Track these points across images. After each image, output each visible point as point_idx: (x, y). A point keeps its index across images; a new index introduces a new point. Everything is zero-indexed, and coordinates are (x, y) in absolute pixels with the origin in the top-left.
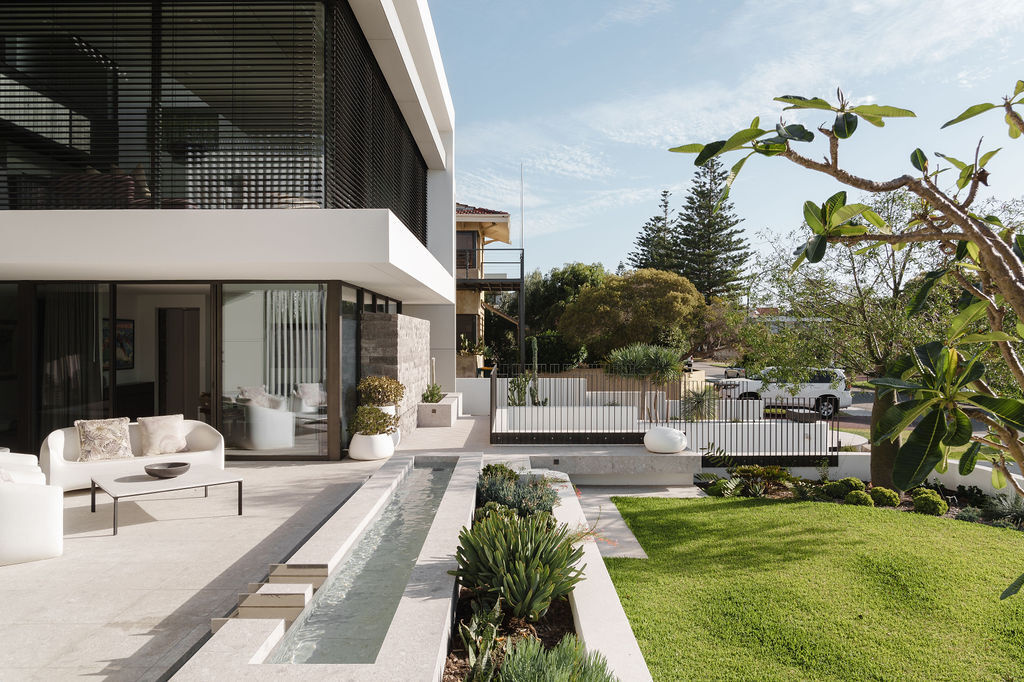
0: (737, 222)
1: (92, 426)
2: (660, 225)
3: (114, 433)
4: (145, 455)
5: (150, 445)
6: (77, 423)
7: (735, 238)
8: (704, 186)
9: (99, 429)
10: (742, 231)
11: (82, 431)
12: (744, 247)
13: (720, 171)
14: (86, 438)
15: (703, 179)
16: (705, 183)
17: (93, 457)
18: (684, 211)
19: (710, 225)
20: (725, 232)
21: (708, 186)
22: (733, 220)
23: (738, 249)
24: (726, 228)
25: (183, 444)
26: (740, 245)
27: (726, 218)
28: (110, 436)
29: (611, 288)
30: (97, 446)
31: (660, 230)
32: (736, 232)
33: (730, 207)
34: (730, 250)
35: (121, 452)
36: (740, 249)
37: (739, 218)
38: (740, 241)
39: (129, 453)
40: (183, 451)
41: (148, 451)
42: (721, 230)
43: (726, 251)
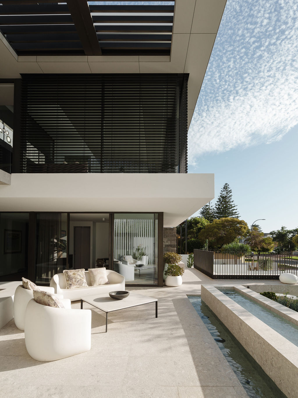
0: (235, 206)
1: (71, 272)
2: (207, 207)
3: (80, 276)
4: (93, 285)
5: (94, 281)
6: (64, 271)
7: (234, 211)
8: (224, 195)
9: (74, 274)
10: (236, 209)
11: (67, 275)
12: (237, 214)
13: (229, 190)
14: (69, 278)
15: (223, 193)
16: (224, 194)
17: (73, 287)
18: (217, 203)
19: (226, 207)
20: (231, 209)
21: (225, 195)
22: (234, 206)
23: (235, 215)
24: (231, 208)
25: (107, 280)
26: (236, 214)
27: (231, 205)
28: (79, 277)
29: (217, 224)
30: (74, 282)
31: (207, 209)
32: (234, 209)
33: (232, 202)
34: (232, 215)
35: (84, 284)
36: (236, 215)
37: (235, 205)
38: (236, 212)
39: (86, 285)
40: (107, 284)
41: (94, 284)
42: (230, 209)
43: (231, 215)
